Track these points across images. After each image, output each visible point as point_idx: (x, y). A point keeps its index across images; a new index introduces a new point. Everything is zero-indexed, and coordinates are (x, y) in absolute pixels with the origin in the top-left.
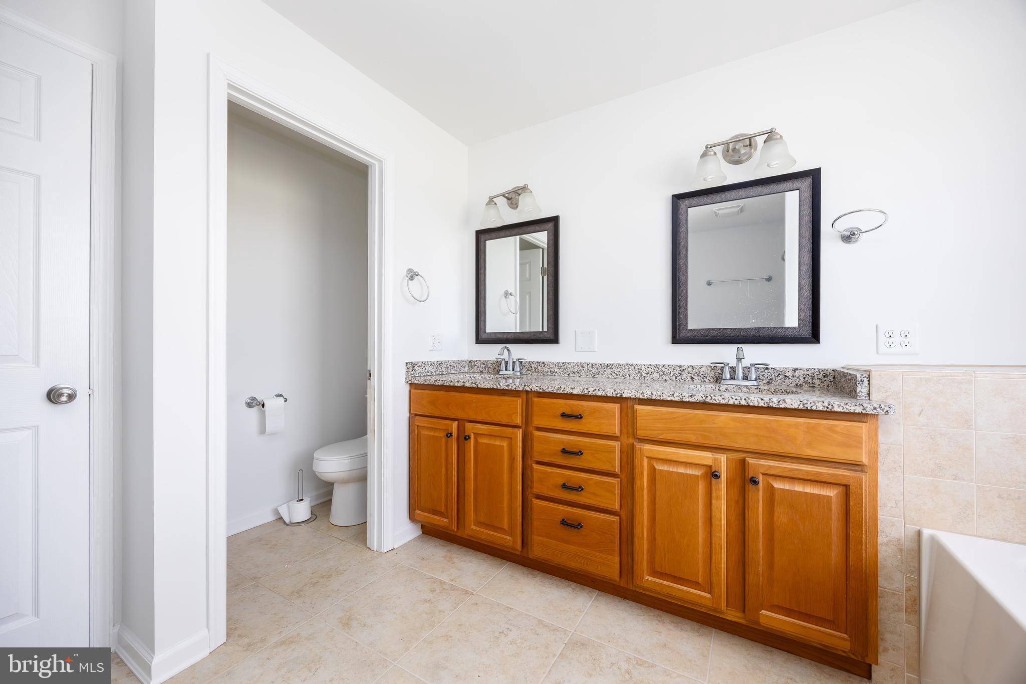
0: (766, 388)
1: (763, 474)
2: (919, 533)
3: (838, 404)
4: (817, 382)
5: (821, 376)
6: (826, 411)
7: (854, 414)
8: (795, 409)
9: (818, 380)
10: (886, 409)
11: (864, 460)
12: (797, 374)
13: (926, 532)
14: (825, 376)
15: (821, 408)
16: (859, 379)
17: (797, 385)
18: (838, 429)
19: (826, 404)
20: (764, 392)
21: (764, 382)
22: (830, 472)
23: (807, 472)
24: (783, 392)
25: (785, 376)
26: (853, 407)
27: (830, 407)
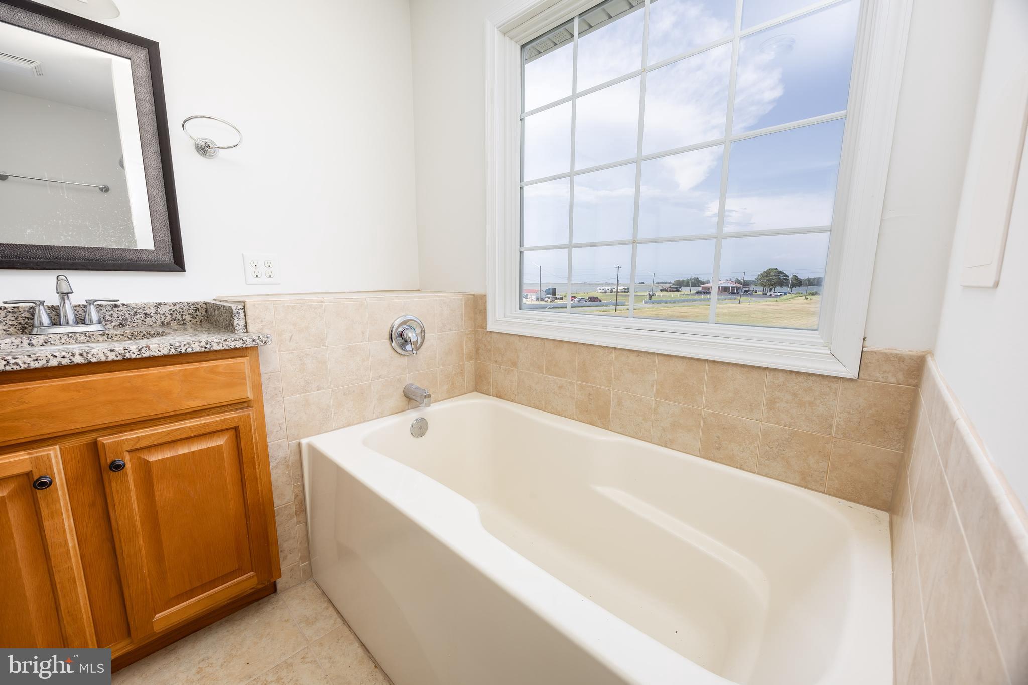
0: (118, 332)
1: (129, 451)
2: (299, 445)
3: (216, 340)
4: (188, 318)
5: (191, 311)
6: (205, 352)
7: (236, 349)
8: (165, 356)
9: (189, 316)
10: (264, 339)
11: (250, 395)
12: (161, 310)
13: (304, 441)
14: (197, 310)
15: (198, 349)
16: (235, 311)
17: (163, 323)
18: (220, 370)
19: (203, 344)
20: (116, 338)
21: (114, 324)
22: (218, 419)
23: (191, 428)
24: (144, 335)
25: (146, 314)
26: (234, 342)
27: (208, 346)
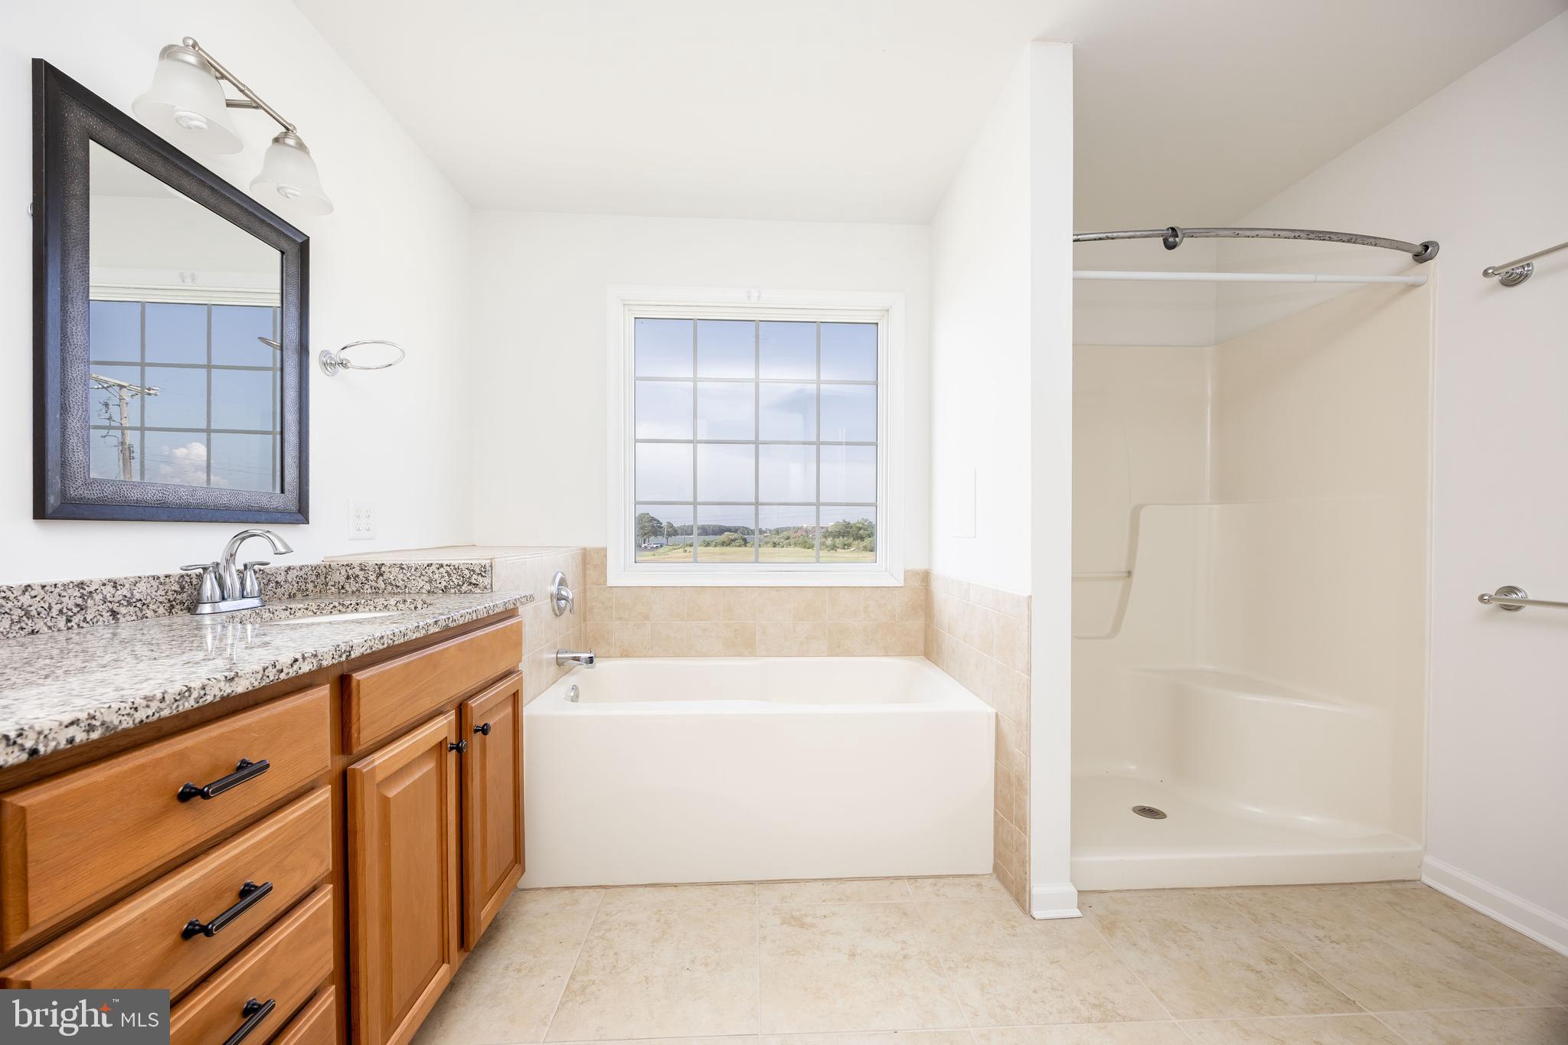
0: (301, 606)
4: (310, 586)
9: (312, 585)
12: (289, 577)
14: (318, 575)
25: (277, 582)
